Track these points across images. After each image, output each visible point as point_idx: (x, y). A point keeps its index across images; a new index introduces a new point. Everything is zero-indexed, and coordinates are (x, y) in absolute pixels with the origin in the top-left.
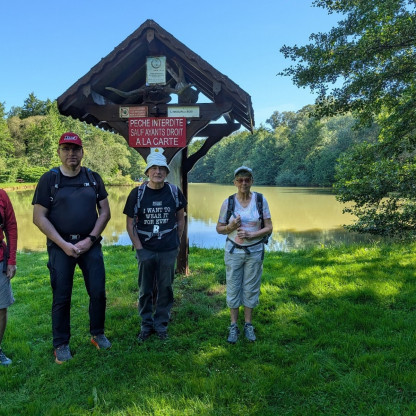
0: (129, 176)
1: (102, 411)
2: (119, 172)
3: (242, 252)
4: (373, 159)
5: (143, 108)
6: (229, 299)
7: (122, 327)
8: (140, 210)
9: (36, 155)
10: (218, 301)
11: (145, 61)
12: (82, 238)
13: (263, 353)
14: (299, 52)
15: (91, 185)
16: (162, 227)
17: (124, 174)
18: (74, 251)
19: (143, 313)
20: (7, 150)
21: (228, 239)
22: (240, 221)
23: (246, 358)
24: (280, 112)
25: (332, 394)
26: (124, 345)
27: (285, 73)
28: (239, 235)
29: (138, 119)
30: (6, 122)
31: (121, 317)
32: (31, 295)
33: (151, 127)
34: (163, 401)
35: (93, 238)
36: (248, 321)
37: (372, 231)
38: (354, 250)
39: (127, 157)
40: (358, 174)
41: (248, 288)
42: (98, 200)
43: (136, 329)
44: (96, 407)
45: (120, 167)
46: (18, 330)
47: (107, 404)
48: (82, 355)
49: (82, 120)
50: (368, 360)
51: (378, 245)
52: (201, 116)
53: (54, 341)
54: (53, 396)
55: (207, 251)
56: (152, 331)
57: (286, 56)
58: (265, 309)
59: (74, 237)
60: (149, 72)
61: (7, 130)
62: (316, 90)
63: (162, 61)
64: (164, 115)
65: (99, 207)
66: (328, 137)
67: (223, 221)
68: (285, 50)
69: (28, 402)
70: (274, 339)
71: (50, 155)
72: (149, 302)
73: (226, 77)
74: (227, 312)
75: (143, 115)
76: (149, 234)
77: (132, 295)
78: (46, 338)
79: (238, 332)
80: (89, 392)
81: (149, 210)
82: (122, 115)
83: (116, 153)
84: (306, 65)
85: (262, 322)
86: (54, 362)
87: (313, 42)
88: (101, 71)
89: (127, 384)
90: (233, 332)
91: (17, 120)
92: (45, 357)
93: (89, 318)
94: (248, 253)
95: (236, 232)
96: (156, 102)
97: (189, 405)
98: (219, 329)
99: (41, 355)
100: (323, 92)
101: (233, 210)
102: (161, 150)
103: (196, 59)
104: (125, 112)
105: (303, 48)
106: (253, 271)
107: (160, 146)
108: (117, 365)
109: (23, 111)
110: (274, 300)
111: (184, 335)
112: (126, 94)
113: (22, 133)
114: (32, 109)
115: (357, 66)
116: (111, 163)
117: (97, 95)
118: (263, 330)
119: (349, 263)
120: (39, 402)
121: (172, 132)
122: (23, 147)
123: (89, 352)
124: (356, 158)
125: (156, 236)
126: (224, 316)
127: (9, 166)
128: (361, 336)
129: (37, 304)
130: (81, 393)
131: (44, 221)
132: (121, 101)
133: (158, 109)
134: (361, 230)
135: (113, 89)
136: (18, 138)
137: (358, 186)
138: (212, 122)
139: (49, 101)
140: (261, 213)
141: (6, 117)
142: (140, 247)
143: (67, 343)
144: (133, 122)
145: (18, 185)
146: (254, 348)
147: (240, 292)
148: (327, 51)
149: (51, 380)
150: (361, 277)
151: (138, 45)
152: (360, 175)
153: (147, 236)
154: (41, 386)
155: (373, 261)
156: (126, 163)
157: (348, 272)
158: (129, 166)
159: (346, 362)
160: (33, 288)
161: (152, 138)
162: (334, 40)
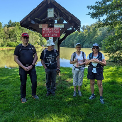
0: (40, 45)
1: (37, 119)
2: (37, 44)
3: (78, 69)
4: (114, 40)
5: (47, 25)
6: (74, 84)
7: (41, 92)
8: (45, 57)
9: (12, 39)
10: (69, 84)
11: (47, 10)
12: (30, 65)
13: (85, 100)
14: (92, 7)
15: (32, 49)
16: (52, 62)
17: (38, 44)
18: (27, 69)
19: (47, 88)
20: (3, 37)
21: (73, 66)
22: (77, 60)
23: (79, 102)
24: (85, 26)
25: (106, 113)
26: (42, 98)
27: (88, 14)
28: (77, 64)
29: (45, 28)
30: (3, 29)
31: (41, 89)
32: (13, 82)
33: (49, 31)
34: (55, 115)
35: (33, 65)
36: (79, 90)
37: (113, 62)
38: (109, 67)
39: (39, 39)
40: (109, 45)
41: (79, 80)
42: (34, 54)
43: (46, 93)
44: (35, 117)
45: (37, 42)
46: (10, 93)
47: (38, 116)
48: (30, 100)
49: (27, 29)
50: (116, 102)
51: (116, 66)
52: (65, 27)
53: (21, 96)
54: (21, 114)
55: (65, 68)
56: (50, 93)
57: (89, 9)
58: (84, 86)
59: (27, 65)
60: (49, 13)
61: (3, 31)
62: (97, 19)
63: (53, 10)
64: (53, 27)
65: (34, 56)
66: (99, 33)
67: (72, 60)
68: (88, 7)
69: (14, 116)
70: (87, 95)
71: (16, 39)
72: (49, 84)
73: (73, 15)
74: (73, 87)
75: (47, 27)
76: (49, 64)
77: (44, 82)
78: (18, 95)
79: (76, 93)
80: (32, 113)
81: (48, 57)
82: (40, 27)
83: (36, 38)
84: (95, 11)
85: (83, 90)
86: (21, 103)
87: (97, 4)
88: (34, 13)
89: (44, 110)
90: (75, 93)
91: (6, 28)
92: (18, 101)
93: (31, 89)
94: (80, 70)
95: (76, 63)
96: (51, 23)
97: (63, 116)
98: (70, 92)
99: (17, 101)
100: (99, 20)
101: (75, 56)
102: (52, 38)
103: (63, 9)
104: (41, 26)
105: (94, 6)
106: (81, 75)
107: (52, 37)
108: (40, 104)
109: (8, 25)
110: (86, 83)
111: (60, 94)
112: (42, 20)
113: (8, 32)
114: (11, 25)
115: (110, 12)
116: (35, 41)
117: (32, 21)
118: (84, 93)
119: (107, 72)
120: (17, 116)
121: (56, 32)
122: (8, 36)
123: (32, 100)
124: (109, 40)
125: (51, 65)
126: (72, 88)
127: (4, 42)
128: (113, 95)
129: (15, 84)
130: (30, 113)
131: (18, 60)
132: (39, 22)
133: (51, 25)
134: (110, 61)
135: (38, 19)
136: (7, 33)
137: (109, 48)
138: (68, 29)
139: (15, 22)
140: (84, 57)
141: (3, 27)
142: (46, 68)
143: (25, 97)
144: (43, 29)
145: (7, 48)
146: (81, 98)
147: (77, 81)
148: (101, 7)
149: (21, 109)
150: (112, 76)
151: (45, 5)
152: (110, 45)
153: (48, 65)
154: (18, 110)
155: (115, 71)
156: (39, 41)
157: (108, 74)
158: (40, 42)
159: (109, 103)
160: (14, 80)
161: (49, 34)
162: (103, 3)
